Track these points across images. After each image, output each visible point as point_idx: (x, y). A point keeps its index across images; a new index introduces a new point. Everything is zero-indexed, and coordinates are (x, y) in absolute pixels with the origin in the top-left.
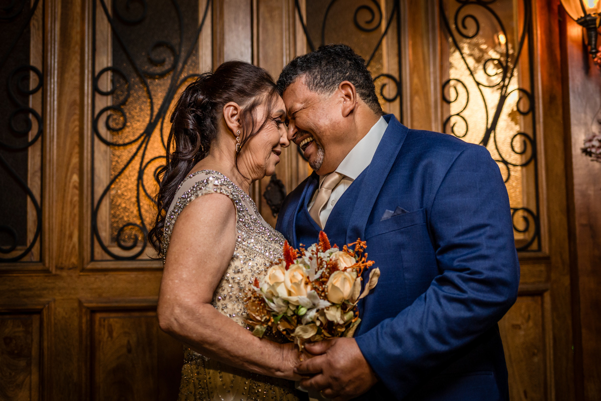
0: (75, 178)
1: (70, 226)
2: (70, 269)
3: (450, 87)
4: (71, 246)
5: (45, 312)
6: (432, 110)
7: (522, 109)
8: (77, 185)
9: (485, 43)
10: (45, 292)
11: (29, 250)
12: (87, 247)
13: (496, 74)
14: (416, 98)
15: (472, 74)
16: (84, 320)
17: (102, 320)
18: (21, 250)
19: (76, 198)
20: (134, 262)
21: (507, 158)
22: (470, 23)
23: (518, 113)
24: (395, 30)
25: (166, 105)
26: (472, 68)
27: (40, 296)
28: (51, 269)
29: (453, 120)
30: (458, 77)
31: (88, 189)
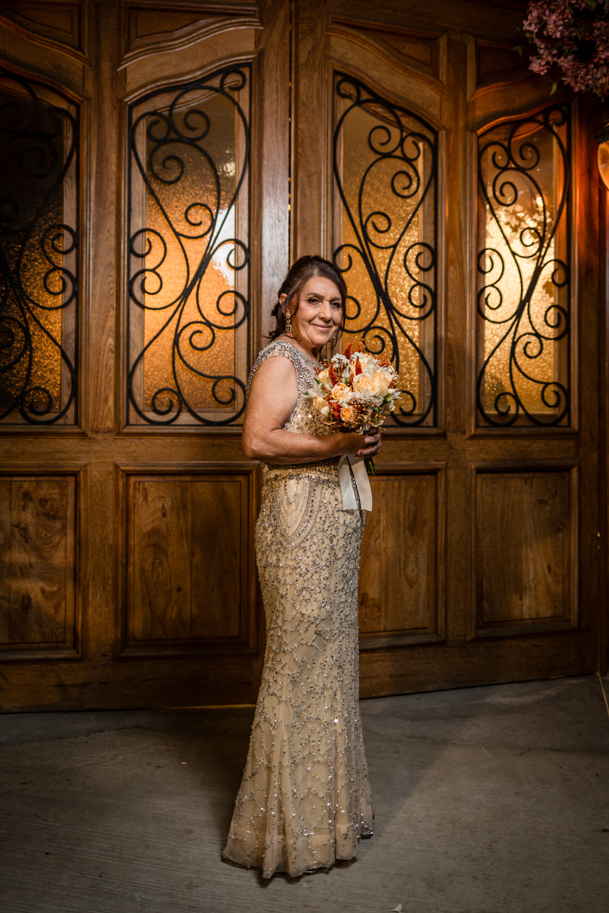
0: (111, 341)
1: (105, 390)
2: (105, 432)
3: (485, 258)
4: (106, 411)
5: (82, 474)
6: (467, 280)
7: (557, 281)
8: (113, 348)
9: (523, 212)
10: (80, 455)
11: (63, 414)
12: (123, 411)
13: (533, 244)
14: (451, 268)
15: (508, 243)
16: (121, 483)
17: (137, 484)
18: (55, 412)
19: (112, 362)
20: (169, 427)
21: (541, 332)
22: (508, 190)
23: (553, 285)
24: (432, 197)
25: (203, 269)
26: (508, 238)
27: (76, 459)
28: (87, 432)
29: (488, 291)
30: (493, 247)
31: (124, 353)
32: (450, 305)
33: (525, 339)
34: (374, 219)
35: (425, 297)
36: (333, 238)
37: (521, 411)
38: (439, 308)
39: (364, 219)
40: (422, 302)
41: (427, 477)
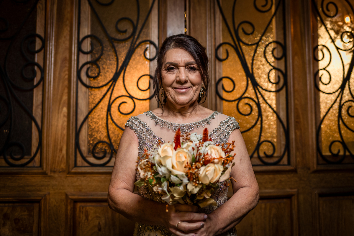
0: (65, 110)
1: (60, 143)
2: (60, 172)
3: (318, 51)
4: (61, 157)
5: (42, 202)
6: (307, 66)
8: (66, 114)
9: (341, 21)
10: (43, 188)
11: (32, 159)
12: (72, 157)
13: (350, 42)
14: (296, 58)
15: (333, 41)
16: (69, 208)
17: (81, 208)
18: (27, 158)
19: (65, 124)
20: (104, 168)
22: (331, 7)
25: (127, 61)
26: (333, 38)
27: (40, 191)
28: (47, 172)
29: (321, 73)
30: (324, 44)
31: (73, 118)
32: (296, 82)
33: (348, 104)
34: (244, 26)
35: (279, 77)
36: (215, 39)
37: (347, 153)
38: (289, 84)
39: (236, 26)
40: (277, 80)
41: (285, 200)
